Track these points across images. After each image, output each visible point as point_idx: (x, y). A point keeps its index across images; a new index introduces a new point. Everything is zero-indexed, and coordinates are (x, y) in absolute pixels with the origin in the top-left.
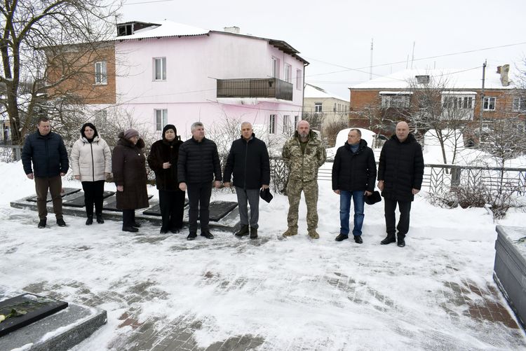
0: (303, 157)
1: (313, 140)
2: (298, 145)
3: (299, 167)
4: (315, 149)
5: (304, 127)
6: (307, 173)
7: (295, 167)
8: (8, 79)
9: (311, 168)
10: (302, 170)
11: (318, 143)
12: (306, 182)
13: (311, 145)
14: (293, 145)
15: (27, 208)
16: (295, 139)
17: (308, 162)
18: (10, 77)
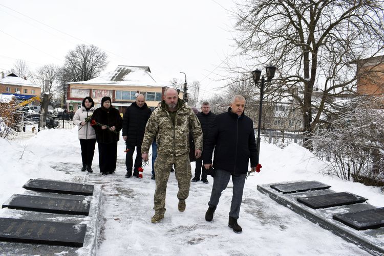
0: (175, 129)
1: (182, 109)
2: (167, 116)
3: (170, 141)
4: (186, 118)
5: (172, 96)
6: (180, 146)
7: (166, 141)
8: (307, 79)
9: (184, 140)
10: (174, 143)
11: (188, 111)
12: (179, 156)
13: (180, 115)
14: (162, 116)
15: (268, 194)
16: (163, 111)
17: (181, 135)
18: (308, 77)
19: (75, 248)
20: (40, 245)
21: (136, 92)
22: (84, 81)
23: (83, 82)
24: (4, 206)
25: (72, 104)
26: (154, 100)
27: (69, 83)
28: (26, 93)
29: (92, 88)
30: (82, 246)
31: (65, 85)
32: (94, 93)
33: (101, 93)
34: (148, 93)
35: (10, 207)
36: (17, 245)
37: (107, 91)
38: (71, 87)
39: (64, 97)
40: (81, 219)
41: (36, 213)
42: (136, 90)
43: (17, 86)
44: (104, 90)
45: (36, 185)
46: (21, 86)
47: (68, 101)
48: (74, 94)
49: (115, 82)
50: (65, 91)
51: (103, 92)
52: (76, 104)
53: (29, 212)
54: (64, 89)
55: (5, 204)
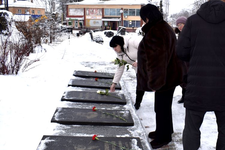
19: (122, 105)
20: (102, 104)
21: (120, 10)
22: (78, 1)
23: (78, 3)
24: (69, 85)
25: (71, 20)
26: (135, 15)
27: (67, 4)
28: (33, 13)
29: (86, 7)
30: (126, 104)
31: (63, 6)
32: (88, 11)
33: (93, 11)
34: (130, 10)
35: (73, 86)
36: (89, 104)
37: (98, 9)
38: (69, 7)
39: (63, 16)
40: (118, 91)
41: (89, 89)
42: (120, 7)
43: (26, 8)
44: (96, 9)
45: (81, 74)
46: (29, 8)
47: (68, 19)
48: (72, 12)
49: (103, 2)
50: (63, 10)
51: (94, 10)
52: (74, 20)
53: (85, 88)
54: (63, 9)
55: (69, 84)
